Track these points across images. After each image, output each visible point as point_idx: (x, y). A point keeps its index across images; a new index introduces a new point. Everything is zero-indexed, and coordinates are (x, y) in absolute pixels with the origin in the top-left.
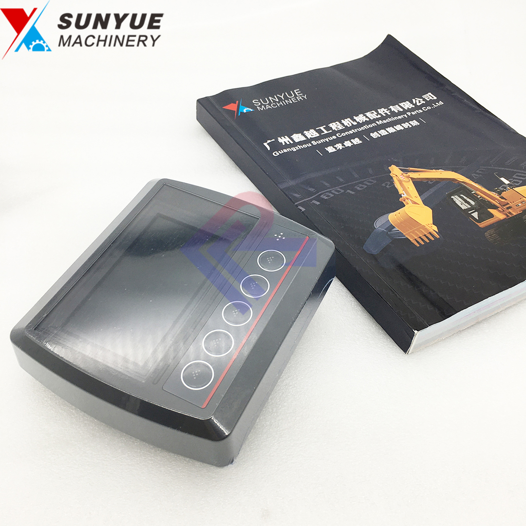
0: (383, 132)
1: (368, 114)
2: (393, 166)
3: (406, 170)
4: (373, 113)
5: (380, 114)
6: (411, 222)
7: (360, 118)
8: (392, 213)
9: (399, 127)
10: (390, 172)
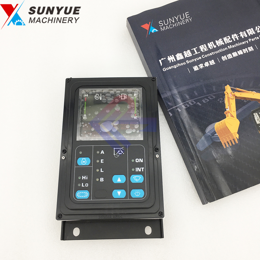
0: (230, 56)
1: (225, 39)
2: (228, 85)
3: (235, 89)
4: (228, 38)
5: (232, 39)
6: (226, 130)
7: (219, 42)
8: (218, 122)
9: (240, 52)
10: (225, 90)
